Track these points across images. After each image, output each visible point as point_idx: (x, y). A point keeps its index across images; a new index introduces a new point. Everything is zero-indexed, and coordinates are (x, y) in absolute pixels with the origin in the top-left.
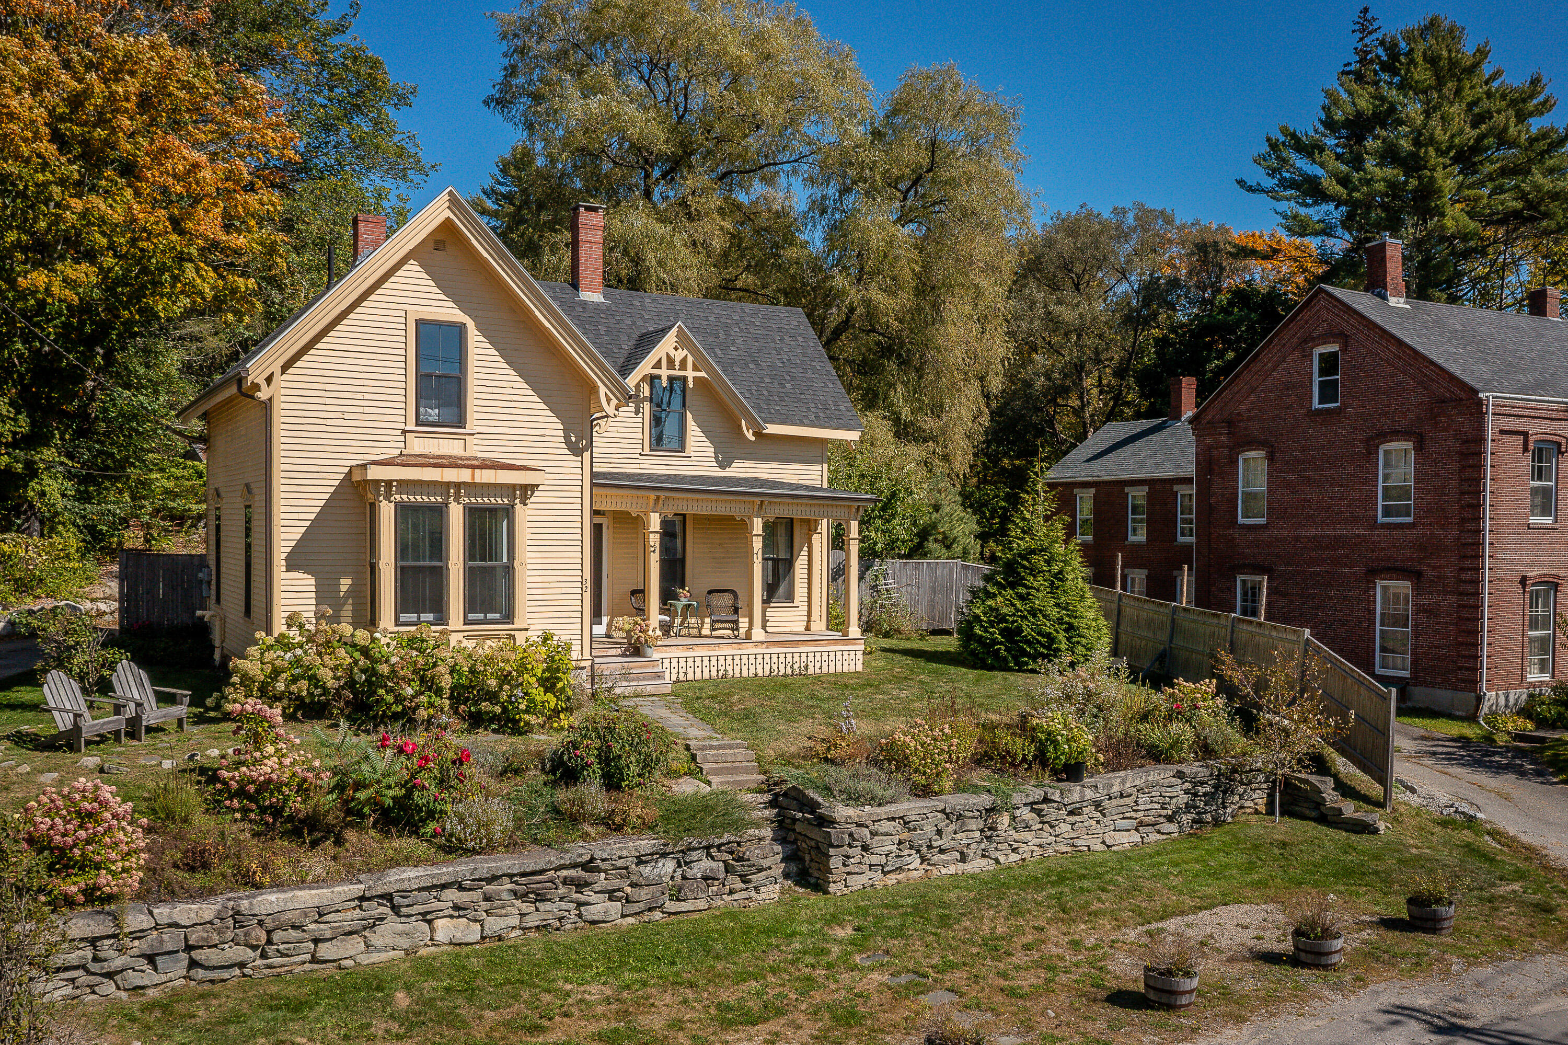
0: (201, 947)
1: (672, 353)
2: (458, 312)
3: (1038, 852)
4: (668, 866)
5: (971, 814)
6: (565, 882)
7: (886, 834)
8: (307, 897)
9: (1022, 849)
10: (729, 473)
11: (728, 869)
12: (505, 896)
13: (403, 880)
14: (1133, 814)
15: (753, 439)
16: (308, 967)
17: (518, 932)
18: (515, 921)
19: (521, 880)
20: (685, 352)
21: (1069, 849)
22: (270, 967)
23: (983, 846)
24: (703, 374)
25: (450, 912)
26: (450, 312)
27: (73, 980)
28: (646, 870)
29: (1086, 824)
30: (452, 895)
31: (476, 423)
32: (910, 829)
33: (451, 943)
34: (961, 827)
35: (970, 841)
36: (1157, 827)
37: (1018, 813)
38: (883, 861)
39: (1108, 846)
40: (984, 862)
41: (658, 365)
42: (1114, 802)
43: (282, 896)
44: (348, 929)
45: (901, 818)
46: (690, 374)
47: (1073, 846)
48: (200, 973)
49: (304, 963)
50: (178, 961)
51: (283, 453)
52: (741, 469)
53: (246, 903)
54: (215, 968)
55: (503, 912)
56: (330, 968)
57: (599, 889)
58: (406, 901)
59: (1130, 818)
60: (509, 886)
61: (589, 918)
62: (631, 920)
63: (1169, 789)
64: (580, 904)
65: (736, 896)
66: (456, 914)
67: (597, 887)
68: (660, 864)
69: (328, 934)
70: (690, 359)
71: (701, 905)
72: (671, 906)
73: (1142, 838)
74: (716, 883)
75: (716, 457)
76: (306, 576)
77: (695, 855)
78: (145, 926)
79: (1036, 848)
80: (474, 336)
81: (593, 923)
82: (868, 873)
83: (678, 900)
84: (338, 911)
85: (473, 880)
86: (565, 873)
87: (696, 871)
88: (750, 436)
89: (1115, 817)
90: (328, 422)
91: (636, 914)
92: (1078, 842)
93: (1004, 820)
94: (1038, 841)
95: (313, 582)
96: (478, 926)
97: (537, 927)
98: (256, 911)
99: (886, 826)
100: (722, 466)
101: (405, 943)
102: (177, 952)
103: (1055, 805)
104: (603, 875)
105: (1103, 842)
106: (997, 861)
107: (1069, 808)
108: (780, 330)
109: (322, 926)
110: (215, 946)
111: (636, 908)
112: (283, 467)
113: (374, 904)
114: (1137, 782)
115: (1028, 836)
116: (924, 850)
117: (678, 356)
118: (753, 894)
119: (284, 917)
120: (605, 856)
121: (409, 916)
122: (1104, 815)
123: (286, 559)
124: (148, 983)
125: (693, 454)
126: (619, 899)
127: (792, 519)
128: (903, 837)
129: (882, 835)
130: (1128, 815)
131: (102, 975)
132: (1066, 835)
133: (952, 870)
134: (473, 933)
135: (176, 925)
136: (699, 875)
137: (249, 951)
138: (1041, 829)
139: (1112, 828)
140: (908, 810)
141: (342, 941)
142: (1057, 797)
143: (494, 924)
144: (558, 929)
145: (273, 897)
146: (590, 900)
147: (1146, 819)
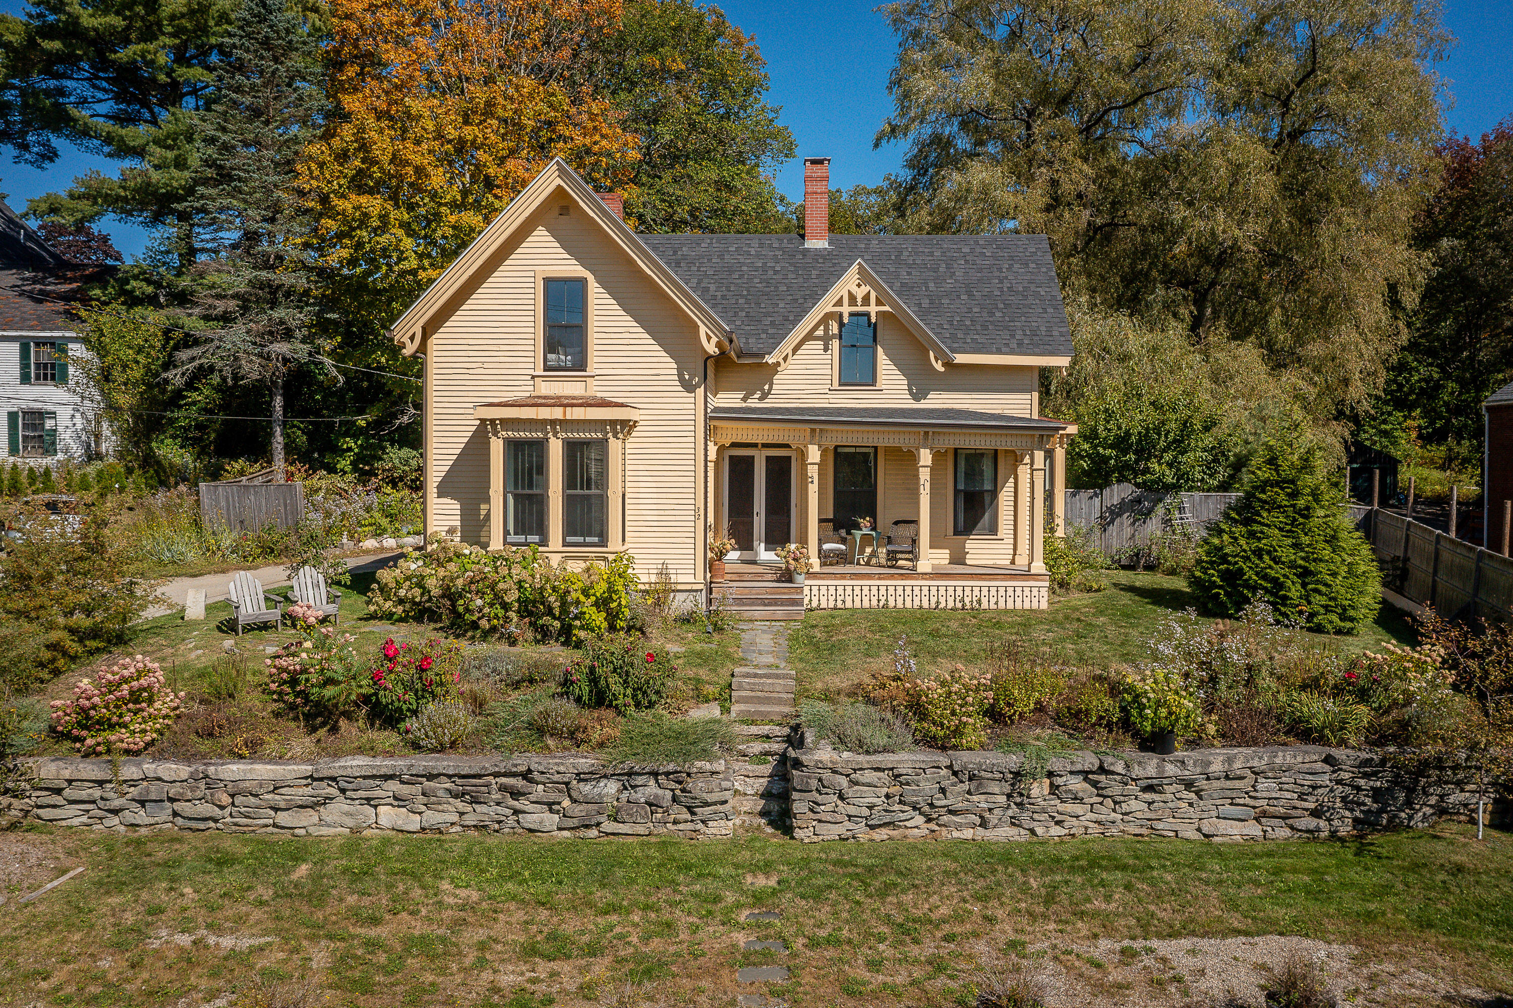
0: (179, 800)
1: (854, 289)
2: (580, 268)
3: (1095, 829)
4: (611, 787)
5: (990, 775)
6: (503, 788)
7: (869, 785)
8: (263, 771)
9: (1070, 822)
10: (924, 405)
11: (674, 799)
12: (440, 793)
13: (345, 767)
14: (1248, 801)
15: (943, 369)
16: (270, 829)
17: (459, 829)
18: (455, 818)
19: (459, 781)
20: (868, 288)
21: (1144, 831)
22: (236, 824)
23: (1010, 813)
24: (887, 308)
25: (391, 800)
26: (573, 269)
27: (88, 811)
28: (586, 788)
29: (1170, 805)
30: (394, 786)
31: (596, 366)
32: (901, 784)
33: (393, 829)
34: (977, 788)
35: (991, 806)
36: (1290, 821)
37: (1059, 781)
38: (866, 812)
39: (1206, 836)
40: (1011, 832)
41: (839, 303)
42: (1216, 784)
43: (241, 767)
44: (300, 803)
45: (892, 769)
46: (873, 309)
47: (1152, 828)
48: (179, 821)
49: (267, 826)
50: (163, 809)
51: (435, 399)
52: (937, 401)
53: (212, 768)
54: (190, 819)
55: (440, 808)
56: (287, 834)
57: (535, 799)
58: (350, 786)
59: (1244, 805)
60: (447, 785)
61: (526, 825)
62: (566, 834)
63: (1311, 777)
64: (516, 812)
65: (681, 827)
66: (396, 803)
67: (532, 797)
68: (602, 784)
69: (282, 805)
70: (873, 295)
71: (641, 830)
72: (608, 826)
73: (1265, 832)
74: (660, 810)
75: (910, 390)
76: (453, 501)
77: (640, 780)
78: (135, 777)
79: (1091, 825)
80: (594, 288)
81: (531, 831)
82: (847, 823)
83: (615, 820)
84: (289, 786)
85: (412, 775)
86: (503, 780)
87: (640, 796)
88: (939, 367)
89: (1219, 802)
90: (471, 371)
91: (572, 828)
92: (1160, 825)
93: (1039, 789)
94: (1093, 816)
95: (459, 507)
96: (418, 817)
97: (474, 826)
98: (221, 777)
99: (869, 776)
100: (916, 398)
101: (350, 822)
102: (163, 801)
103: (1118, 778)
104: (541, 787)
105: (1199, 830)
106: (1032, 831)
107: (1143, 783)
108: (1012, 258)
109: (277, 797)
110: (189, 801)
111: (570, 823)
112: (435, 411)
113: (324, 784)
114: (1255, 763)
115: (1078, 809)
116: (926, 809)
117: (860, 293)
118: (700, 826)
119: (242, 785)
120: (541, 768)
121: (353, 799)
122: (1201, 798)
123: (438, 487)
124: (140, 822)
125: (884, 387)
126: (558, 812)
127: (996, 451)
128: (892, 790)
129: (863, 785)
130: (1241, 801)
131: (106, 811)
132: (1139, 815)
133: (968, 834)
134: (414, 823)
135: (159, 779)
136: (643, 800)
137: (216, 809)
138: (1101, 803)
139: (1214, 814)
140: (899, 762)
141: (297, 812)
142: (1119, 768)
143: (432, 817)
144: (497, 831)
145: (234, 767)
146: (526, 808)
147: (1272, 809)
